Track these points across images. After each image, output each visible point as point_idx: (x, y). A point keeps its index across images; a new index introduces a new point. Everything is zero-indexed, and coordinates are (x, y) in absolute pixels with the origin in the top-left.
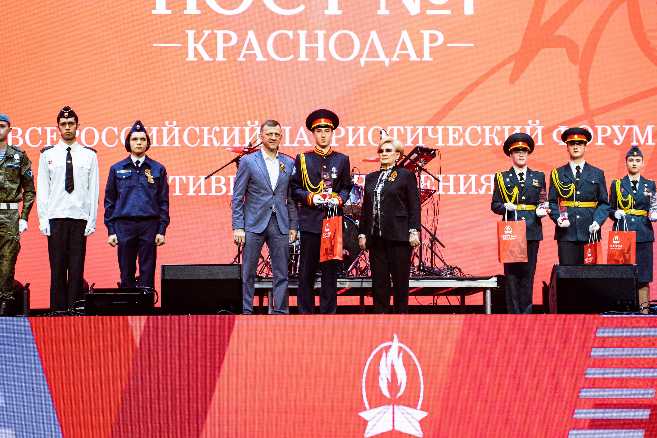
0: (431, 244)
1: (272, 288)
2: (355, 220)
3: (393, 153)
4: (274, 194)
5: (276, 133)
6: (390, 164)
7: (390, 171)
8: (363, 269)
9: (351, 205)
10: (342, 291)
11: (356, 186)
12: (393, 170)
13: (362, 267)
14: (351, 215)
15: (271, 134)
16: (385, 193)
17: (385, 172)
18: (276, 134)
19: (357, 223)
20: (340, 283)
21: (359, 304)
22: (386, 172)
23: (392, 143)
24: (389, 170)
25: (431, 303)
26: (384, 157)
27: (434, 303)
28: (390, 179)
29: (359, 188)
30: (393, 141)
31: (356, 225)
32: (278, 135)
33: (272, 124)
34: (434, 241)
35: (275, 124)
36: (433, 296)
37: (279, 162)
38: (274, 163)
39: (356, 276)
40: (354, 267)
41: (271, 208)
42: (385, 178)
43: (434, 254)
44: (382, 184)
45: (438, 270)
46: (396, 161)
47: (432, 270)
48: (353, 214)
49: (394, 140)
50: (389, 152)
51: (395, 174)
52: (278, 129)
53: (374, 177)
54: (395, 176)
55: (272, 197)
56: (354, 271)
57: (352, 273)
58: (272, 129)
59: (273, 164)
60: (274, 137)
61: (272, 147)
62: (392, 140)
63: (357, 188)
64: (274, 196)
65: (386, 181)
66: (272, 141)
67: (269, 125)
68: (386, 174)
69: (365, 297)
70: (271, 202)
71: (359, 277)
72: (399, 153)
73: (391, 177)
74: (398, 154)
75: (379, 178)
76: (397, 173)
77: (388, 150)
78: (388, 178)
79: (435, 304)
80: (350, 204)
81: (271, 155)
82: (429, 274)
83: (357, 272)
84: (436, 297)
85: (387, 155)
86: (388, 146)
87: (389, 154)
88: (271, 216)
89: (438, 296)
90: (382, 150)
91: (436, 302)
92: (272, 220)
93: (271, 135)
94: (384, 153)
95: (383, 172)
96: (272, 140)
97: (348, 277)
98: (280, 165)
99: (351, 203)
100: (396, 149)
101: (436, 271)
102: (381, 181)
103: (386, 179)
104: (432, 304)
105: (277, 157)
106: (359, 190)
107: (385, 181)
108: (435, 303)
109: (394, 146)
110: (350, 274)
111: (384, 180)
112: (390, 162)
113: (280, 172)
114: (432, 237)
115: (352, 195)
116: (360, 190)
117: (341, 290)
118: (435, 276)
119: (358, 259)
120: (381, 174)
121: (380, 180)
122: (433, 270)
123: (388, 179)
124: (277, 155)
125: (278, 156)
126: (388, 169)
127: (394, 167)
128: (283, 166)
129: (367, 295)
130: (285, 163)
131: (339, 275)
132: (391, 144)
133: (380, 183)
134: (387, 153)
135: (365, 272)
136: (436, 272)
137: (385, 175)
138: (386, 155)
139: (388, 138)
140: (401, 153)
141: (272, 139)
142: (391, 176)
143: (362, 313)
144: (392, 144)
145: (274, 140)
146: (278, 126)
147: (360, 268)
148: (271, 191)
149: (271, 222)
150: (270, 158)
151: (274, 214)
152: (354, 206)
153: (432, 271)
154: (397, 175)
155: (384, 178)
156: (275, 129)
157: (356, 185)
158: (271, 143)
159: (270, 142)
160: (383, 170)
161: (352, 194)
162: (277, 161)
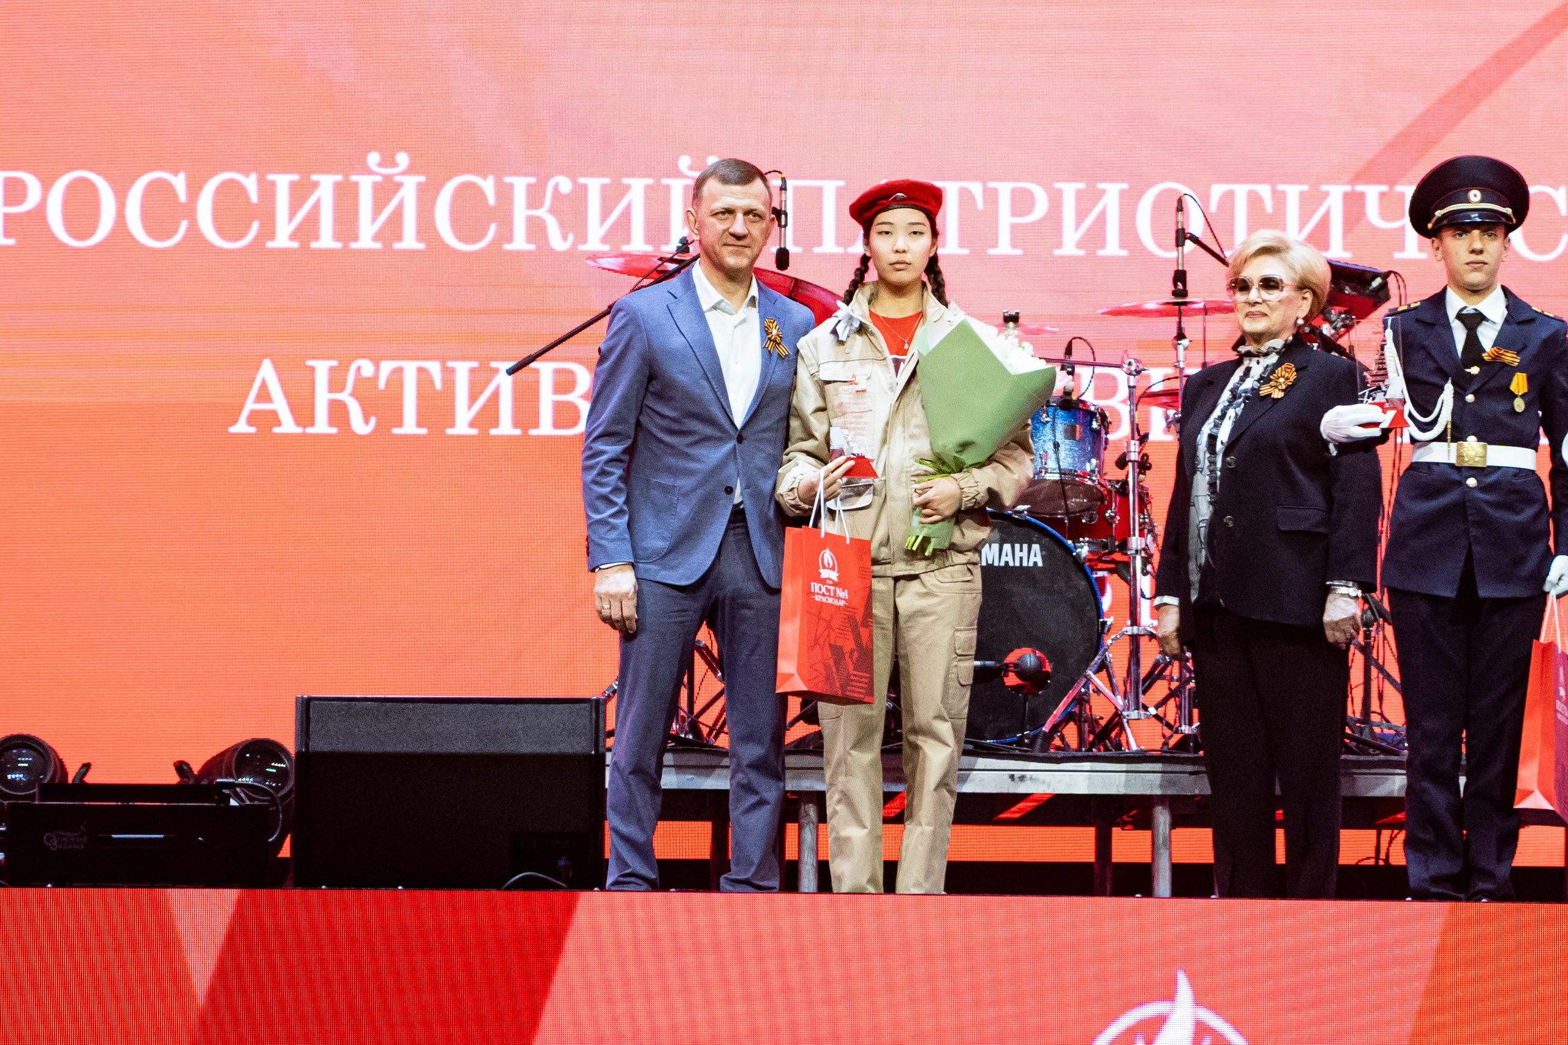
0: (1365, 632)
1: (728, 791)
2: (1075, 540)
3: (1286, 293)
4: (740, 439)
5: (746, 208)
6: (1272, 335)
7: (1273, 359)
8: (1103, 723)
9: (1062, 482)
10: (1021, 805)
11: (1082, 410)
12: (1287, 353)
13: (1102, 718)
14: (1062, 520)
15: (729, 211)
16: (1242, 441)
17: (1252, 363)
18: (747, 212)
19: (1082, 547)
20: (1012, 777)
21: (1091, 858)
22: (1258, 363)
23: (1283, 255)
24: (1266, 355)
25: (1368, 858)
26: (1253, 309)
27: (1377, 858)
28: (1265, 390)
29: (1092, 415)
30: (1287, 248)
31: (1078, 555)
32: (757, 218)
33: (734, 174)
34: (1376, 620)
35: (748, 173)
36: (1374, 832)
37: (762, 318)
38: (744, 321)
39: (1079, 749)
40: (1068, 717)
41: (730, 490)
42: (1250, 386)
43: (1374, 672)
44: (1239, 405)
45: (1392, 732)
46: (1296, 323)
47: (1367, 730)
48: (1067, 512)
49: (1292, 245)
50: (1271, 292)
51: (1287, 374)
52: (756, 197)
53: (1211, 383)
54: (1287, 379)
55: (734, 448)
56: (1071, 732)
57: (1062, 738)
58: (733, 194)
59: (739, 328)
60: (739, 225)
61: (731, 261)
62: (1282, 246)
63: (1084, 416)
64: (742, 446)
65: (1255, 399)
66: (732, 240)
67: (725, 180)
68: (1257, 368)
69: (1116, 831)
70: (731, 470)
71: (1090, 754)
72: (1309, 295)
73: (1272, 383)
74: (1304, 298)
75: (1230, 386)
76: (1296, 371)
77: (1269, 284)
78: (1259, 387)
79: (1381, 863)
80: (1057, 477)
81: (729, 293)
82: (1356, 746)
83: (1080, 733)
84: (1386, 834)
85: (1264, 301)
86: (1270, 267)
87: (1274, 296)
88: (730, 522)
89: (1396, 832)
90: (1244, 281)
91: (1387, 854)
92: (731, 538)
93: (731, 217)
94: (1254, 294)
95: (1246, 363)
96: (732, 235)
97: (1041, 755)
98: (765, 331)
99: (1061, 474)
100: (1297, 278)
101: (1383, 738)
102: (1235, 396)
103: (1253, 389)
104: (1372, 862)
105: (753, 298)
106: (1091, 424)
107: (1247, 398)
108: (1383, 856)
109: (1292, 268)
110: (1057, 742)
111: (1245, 391)
112: (1275, 328)
113: (767, 354)
114: (1370, 608)
115: (1067, 441)
116: (1095, 425)
117: (1019, 802)
118: (1377, 755)
119: (1083, 686)
120: (1239, 372)
121: (1232, 391)
122: (1372, 731)
123: (1258, 390)
124: (754, 291)
125: (757, 295)
126: (1264, 349)
127: (1287, 345)
128: (775, 332)
129: (1123, 825)
130: (782, 320)
131: (1011, 744)
132: (1281, 259)
133: (1231, 403)
134: (1265, 295)
135: (1113, 735)
136: (1383, 740)
137: (1252, 373)
138: (1259, 300)
139: (1265, 237)
140: (1314, 293)
141: (731, 230)
142: (1271, 380)
143: (1103, 894)
144: (1283, 260)
145: (739, 238)
146: (758, 182)
147: (1094, 722)
148: (727, 426)
149: (731, 546)
150: (727, 304)
151: (738, 515)
152: (1074, 484)
153: (1366, 736)
154: (1293, 376)
155: (1249, 384)
156: (746, 195)
157: (1081, 406)
158: (730, 248)
159: (726, 245)
160: (1249, 354)
161: (1067, 438)
162: (754, 314)
